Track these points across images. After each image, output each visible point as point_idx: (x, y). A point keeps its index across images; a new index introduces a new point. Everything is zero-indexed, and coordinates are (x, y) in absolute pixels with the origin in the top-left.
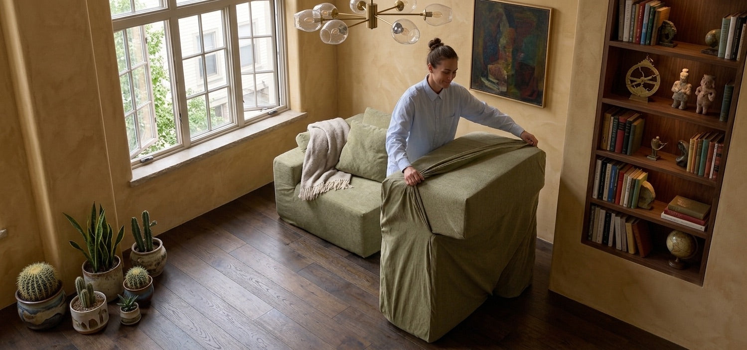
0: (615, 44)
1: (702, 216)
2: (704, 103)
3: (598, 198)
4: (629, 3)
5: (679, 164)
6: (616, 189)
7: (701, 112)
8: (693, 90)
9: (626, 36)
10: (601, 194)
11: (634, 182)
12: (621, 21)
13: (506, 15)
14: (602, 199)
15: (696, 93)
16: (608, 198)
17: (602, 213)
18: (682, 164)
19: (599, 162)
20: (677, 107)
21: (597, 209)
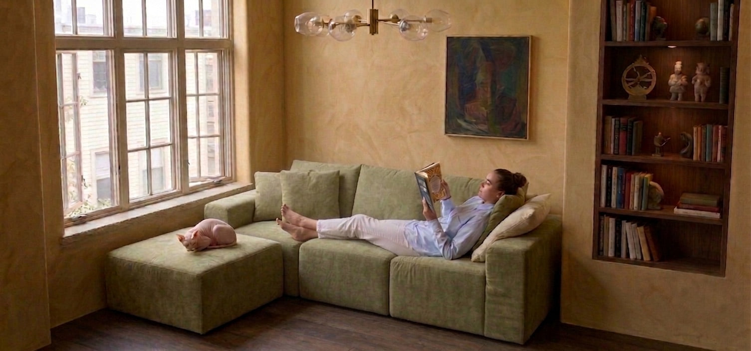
0: (610, 44)
1: (715, 202)
2: (701, 91)
3: (606, 206)
4: (619, 3)
5: (684, 155)
6: (625, 193)
7: (700, 100)
8: (689, 79)
9: (619, 35)
10: (608, 201)
11: (642, 182)
12: (613, 23)
13: (483, 50)
14: (610, 206)
15: (693, 82)
16: (616, 205)
17: (612, 222)
18: (688, 154)
19: (604, 168)
20: (677, 98)
21: (606, 218)
